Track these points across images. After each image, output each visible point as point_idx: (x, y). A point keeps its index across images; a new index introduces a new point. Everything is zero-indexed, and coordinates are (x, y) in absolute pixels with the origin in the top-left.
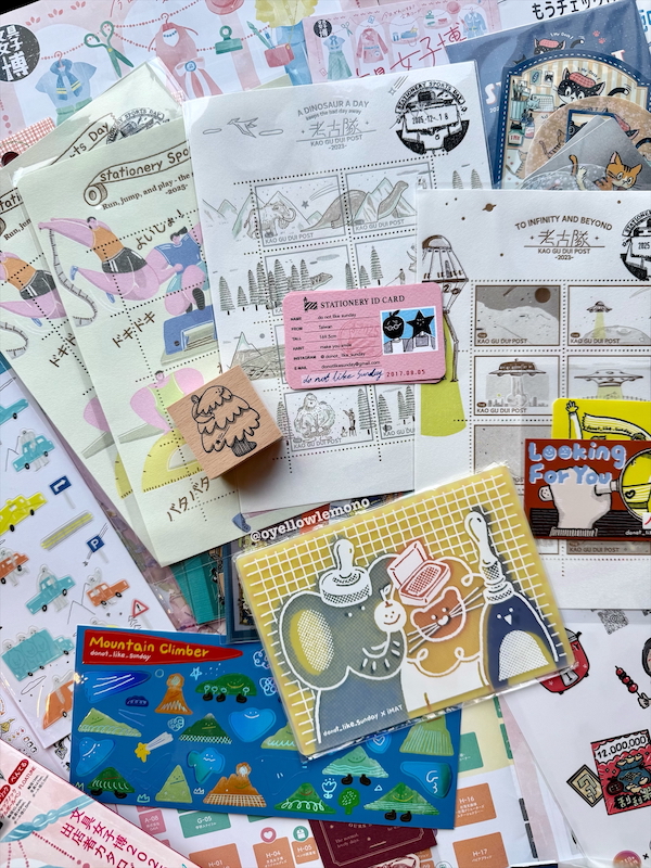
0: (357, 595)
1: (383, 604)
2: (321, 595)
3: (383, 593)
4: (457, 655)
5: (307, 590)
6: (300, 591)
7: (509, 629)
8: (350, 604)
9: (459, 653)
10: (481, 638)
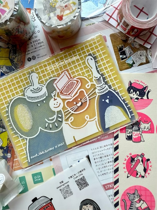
0: (41, 96)
1: (53, 99)
2: (26, 97)
3: (53, 95)
4: (86, 119)
5: (20, 96)
6: (17, 97)
7: (108, 105)
8: (39, 100)
9: (87, 117)
10: (96, 110)
